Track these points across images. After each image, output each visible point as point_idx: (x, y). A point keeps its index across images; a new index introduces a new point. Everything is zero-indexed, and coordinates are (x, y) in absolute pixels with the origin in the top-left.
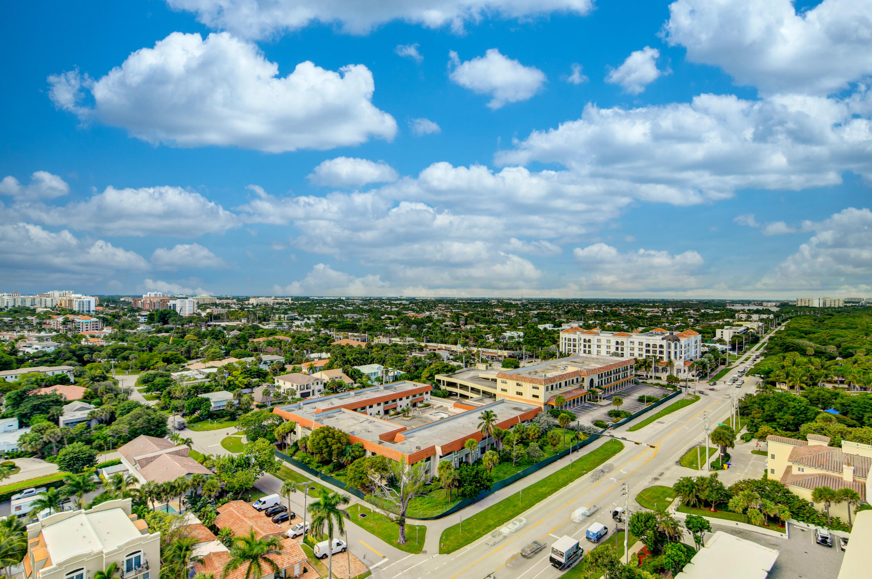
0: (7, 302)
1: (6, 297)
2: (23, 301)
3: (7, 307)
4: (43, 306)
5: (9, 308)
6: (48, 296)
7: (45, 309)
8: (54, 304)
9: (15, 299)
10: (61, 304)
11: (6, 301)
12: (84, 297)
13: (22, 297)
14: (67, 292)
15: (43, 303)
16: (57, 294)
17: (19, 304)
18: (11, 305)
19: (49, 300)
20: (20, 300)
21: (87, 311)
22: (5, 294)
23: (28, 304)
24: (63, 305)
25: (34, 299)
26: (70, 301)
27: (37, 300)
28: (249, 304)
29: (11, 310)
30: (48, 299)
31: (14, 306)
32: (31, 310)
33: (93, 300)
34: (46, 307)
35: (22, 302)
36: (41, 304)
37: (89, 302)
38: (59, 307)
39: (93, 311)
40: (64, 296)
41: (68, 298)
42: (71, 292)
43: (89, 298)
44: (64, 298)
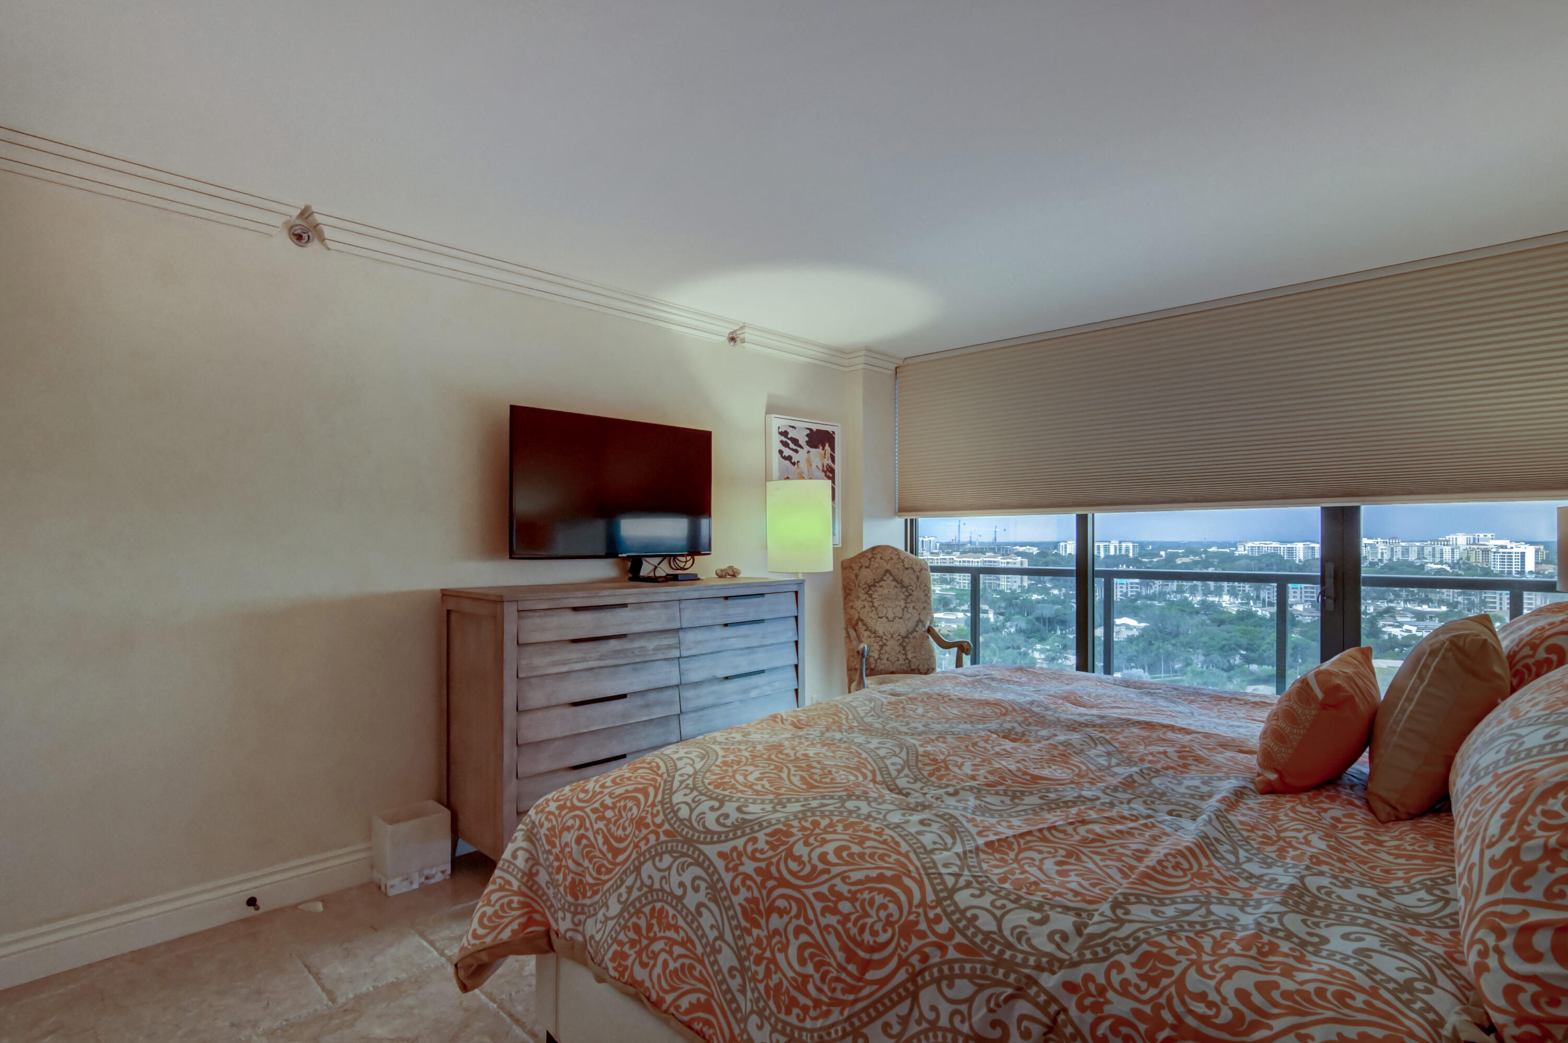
0: (1382, 553)
1: (1381, 547)
2: (1406, 551)
3: (1381, 560)
4: (1437, 560)
5: (1385, 562)
6: (1447, 543)
7: (1439, 566)
8: (1457, 557)
9: (1392, 549)
10: (1468, 558)
11: (1380, 551)
12: (1514, 545)
13: (1403, 544)
14: (1482, 536)
15: (1438, 555)
16: (1461, 540)
17: (1398, 556)
18: (1386, 557)
19: (1447, 549)
20: (1399, 549)
21: (1518, 573)
22: (1379, 540)
23: (1412, 557)
24: (1473, 560)
25: (1422, 548)
26: (1486, 552)
27: (1428, 550)
29: (1385, 565)
30: (1445, 548)
31: (1391, 560)
32: (1416, 567)
33: (1530, 552)
34: (1441, 563)
35: (1403, 554)
36: (1434, 556)
37: (1523, 554)
38: (1464, 563)
39: (1531, 572)
40: (1474, 544)
41: (1483, 547)
42: (1489, 535)
43: (1523, 548)
44: (1475, 547)
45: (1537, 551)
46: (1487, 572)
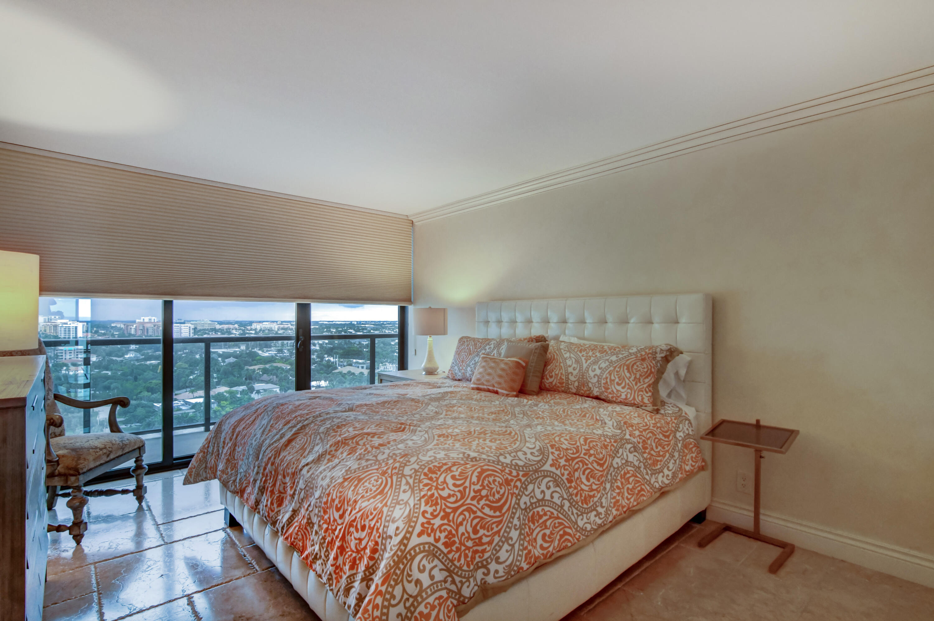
10: (45, 331)
12: (71, 322)
14: (53, 317)
16: (41, 319)
21: (73, 338)
24: (48, 331)
26: (56, 326)
28: (251, 330)
33: (80, 326)
37: (76, 328)
38: (43, 334)
39: (80, 337)
40: (49, 322)
41: (54, 324)
42: (57, 317)
43: (76, 324)
44: (49, 324)
45: (83, 326)
46: (56, 337)
